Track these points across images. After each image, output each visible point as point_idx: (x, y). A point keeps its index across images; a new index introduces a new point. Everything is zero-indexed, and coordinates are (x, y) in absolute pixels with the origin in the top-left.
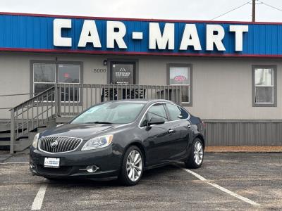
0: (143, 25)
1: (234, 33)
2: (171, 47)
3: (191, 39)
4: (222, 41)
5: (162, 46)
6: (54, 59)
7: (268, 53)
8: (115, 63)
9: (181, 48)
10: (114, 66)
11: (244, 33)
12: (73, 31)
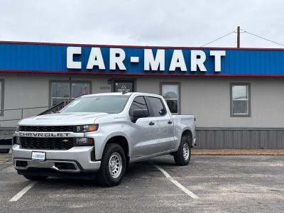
0: (139, 51)
1: (213, 57)
2: (162, 68)
3: (178, 62)
4: (204, 63)
5: (155, 68)
6: (68, 79)
7: (243, 73)
8: (117, 82)
9: (170, 70)
10: (117, 84)
11: (222, 57)
12: (82, 57)
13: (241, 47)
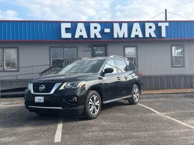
0: (110, 25)
2: (126, 36)
4: (154, 32)
5: (121, 36)
6: (62, 46)
7: (180, 38)
8: (95, 46)
11: (166, 27)
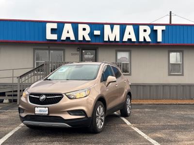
0: (100, 26)
1: (156, 31)
2: (118, 39)
3: (130, 34)
4: (149, 36)
5: (112, 39)
6: (48, 48)
7: (178, 43)
8: (84, 50)
9: (124, 40)
11: (163, 30)
13: (172, 23)
